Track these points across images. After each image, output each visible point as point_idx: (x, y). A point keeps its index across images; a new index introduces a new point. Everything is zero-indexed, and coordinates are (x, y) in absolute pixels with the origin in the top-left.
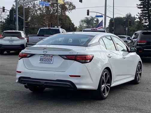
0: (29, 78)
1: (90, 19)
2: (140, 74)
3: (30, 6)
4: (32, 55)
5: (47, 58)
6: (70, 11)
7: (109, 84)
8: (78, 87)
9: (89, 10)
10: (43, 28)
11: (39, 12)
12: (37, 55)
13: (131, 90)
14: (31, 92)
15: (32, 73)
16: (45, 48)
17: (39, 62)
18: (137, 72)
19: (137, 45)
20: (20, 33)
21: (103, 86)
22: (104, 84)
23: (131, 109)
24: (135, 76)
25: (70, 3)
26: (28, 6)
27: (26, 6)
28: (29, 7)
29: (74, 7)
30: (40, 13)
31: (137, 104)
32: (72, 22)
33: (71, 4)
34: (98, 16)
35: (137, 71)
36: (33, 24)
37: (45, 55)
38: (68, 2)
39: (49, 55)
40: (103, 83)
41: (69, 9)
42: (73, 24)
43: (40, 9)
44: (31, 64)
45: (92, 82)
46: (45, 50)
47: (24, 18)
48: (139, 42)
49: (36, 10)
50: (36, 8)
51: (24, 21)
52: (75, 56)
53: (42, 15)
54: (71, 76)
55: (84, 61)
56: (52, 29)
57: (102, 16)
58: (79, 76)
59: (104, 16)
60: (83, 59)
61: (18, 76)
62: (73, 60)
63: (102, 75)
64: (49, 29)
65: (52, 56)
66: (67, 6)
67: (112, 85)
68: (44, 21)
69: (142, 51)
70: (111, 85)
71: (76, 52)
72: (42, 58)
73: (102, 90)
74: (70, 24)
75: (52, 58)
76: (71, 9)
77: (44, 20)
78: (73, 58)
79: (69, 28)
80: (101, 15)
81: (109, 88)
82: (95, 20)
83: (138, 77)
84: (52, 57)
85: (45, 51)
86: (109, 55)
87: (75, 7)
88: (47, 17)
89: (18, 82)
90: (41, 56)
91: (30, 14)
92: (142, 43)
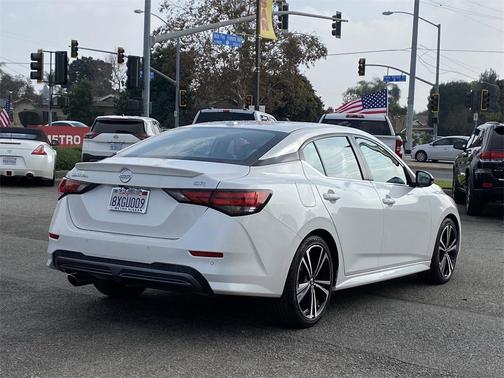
0: (79, 255)
1: (372, 86)
2: (453, 254)
3: (197, 46)
4: (91, 187)
5: (130, 196)
6: (309, 63)
7: (328, 283)
8: (215, 286)
9: (364, 60)
10: (207, 110)
11: (221, 64)
12: (106, 187)
13: (412, 301)
14: (102, 295)
15: (87, 240)
16: (125, 168)
17: (110, 208)
18: (440, 248)
19: (479, 165)
20: (143, 122)
21: (302, 286)
22: (309, 280)
23: (373, 360)
24: (434, 260)
25: (312, 38)
26: (191, 46)
27: (183, 47)
28: (193, 49)
29: (323, 52)
30: (224, 68)
31: (403, 346)
32: (317, 94)
33: (313, 43)
34: (391, 79)
35: (438, 244)
36: (204, 98)
37: (126, 188)
38: (304, 38)
39: (138, 188)
40: (304, 277)
41: (309, 57)
42: (318, 100)
43: (224, 56)
44: (86, 213)
45: (260, 273)
46: (126, 173)
47: (177, 82)
48: (485, 157)
49: (213, 59)
50: (214, 54)
51: (178, 89)
52: (208, 195)
53: (228, 75)
54: (194, 253)
55: (238, 208)
56: (234, 113)
57: (402, 79)
58: (220, 255)
59: (408, 77)
60: (236, 203)
61: (53, 246)
62: (203, 204)
63: (300, 254)
64: (225, 112)
65: (146, 191)
66: (303, 48)
67: (340, 286)
68: (235, 91)
69: (491, 185)
70: (334, 284)
71: (213, 181)
72: (117, 195)
73: (300, 297)
74: (310, 100)
75: (144, 197)
76: (314, 58)
77: (235, 87)
78: (205, 200)
79: (308, 110)
80: (400, 74)
81: (327, 292)
82: (389, 88)
83: (442, 264)
84: (145, 194)
85: (125, 177)
86: (331, 192)
87: (325, 51)
88: (242, 80)
89: (51, 267)
90: (116, 191)
91: (194, 71)
92: (493, 161)
